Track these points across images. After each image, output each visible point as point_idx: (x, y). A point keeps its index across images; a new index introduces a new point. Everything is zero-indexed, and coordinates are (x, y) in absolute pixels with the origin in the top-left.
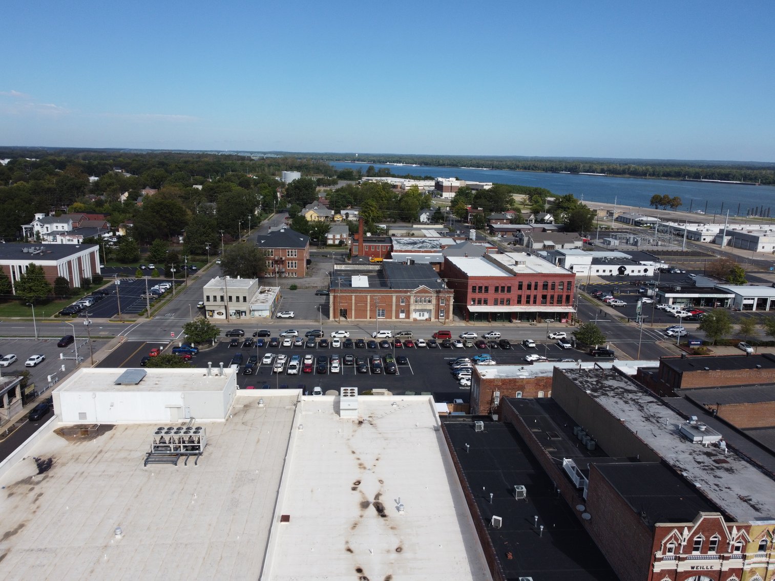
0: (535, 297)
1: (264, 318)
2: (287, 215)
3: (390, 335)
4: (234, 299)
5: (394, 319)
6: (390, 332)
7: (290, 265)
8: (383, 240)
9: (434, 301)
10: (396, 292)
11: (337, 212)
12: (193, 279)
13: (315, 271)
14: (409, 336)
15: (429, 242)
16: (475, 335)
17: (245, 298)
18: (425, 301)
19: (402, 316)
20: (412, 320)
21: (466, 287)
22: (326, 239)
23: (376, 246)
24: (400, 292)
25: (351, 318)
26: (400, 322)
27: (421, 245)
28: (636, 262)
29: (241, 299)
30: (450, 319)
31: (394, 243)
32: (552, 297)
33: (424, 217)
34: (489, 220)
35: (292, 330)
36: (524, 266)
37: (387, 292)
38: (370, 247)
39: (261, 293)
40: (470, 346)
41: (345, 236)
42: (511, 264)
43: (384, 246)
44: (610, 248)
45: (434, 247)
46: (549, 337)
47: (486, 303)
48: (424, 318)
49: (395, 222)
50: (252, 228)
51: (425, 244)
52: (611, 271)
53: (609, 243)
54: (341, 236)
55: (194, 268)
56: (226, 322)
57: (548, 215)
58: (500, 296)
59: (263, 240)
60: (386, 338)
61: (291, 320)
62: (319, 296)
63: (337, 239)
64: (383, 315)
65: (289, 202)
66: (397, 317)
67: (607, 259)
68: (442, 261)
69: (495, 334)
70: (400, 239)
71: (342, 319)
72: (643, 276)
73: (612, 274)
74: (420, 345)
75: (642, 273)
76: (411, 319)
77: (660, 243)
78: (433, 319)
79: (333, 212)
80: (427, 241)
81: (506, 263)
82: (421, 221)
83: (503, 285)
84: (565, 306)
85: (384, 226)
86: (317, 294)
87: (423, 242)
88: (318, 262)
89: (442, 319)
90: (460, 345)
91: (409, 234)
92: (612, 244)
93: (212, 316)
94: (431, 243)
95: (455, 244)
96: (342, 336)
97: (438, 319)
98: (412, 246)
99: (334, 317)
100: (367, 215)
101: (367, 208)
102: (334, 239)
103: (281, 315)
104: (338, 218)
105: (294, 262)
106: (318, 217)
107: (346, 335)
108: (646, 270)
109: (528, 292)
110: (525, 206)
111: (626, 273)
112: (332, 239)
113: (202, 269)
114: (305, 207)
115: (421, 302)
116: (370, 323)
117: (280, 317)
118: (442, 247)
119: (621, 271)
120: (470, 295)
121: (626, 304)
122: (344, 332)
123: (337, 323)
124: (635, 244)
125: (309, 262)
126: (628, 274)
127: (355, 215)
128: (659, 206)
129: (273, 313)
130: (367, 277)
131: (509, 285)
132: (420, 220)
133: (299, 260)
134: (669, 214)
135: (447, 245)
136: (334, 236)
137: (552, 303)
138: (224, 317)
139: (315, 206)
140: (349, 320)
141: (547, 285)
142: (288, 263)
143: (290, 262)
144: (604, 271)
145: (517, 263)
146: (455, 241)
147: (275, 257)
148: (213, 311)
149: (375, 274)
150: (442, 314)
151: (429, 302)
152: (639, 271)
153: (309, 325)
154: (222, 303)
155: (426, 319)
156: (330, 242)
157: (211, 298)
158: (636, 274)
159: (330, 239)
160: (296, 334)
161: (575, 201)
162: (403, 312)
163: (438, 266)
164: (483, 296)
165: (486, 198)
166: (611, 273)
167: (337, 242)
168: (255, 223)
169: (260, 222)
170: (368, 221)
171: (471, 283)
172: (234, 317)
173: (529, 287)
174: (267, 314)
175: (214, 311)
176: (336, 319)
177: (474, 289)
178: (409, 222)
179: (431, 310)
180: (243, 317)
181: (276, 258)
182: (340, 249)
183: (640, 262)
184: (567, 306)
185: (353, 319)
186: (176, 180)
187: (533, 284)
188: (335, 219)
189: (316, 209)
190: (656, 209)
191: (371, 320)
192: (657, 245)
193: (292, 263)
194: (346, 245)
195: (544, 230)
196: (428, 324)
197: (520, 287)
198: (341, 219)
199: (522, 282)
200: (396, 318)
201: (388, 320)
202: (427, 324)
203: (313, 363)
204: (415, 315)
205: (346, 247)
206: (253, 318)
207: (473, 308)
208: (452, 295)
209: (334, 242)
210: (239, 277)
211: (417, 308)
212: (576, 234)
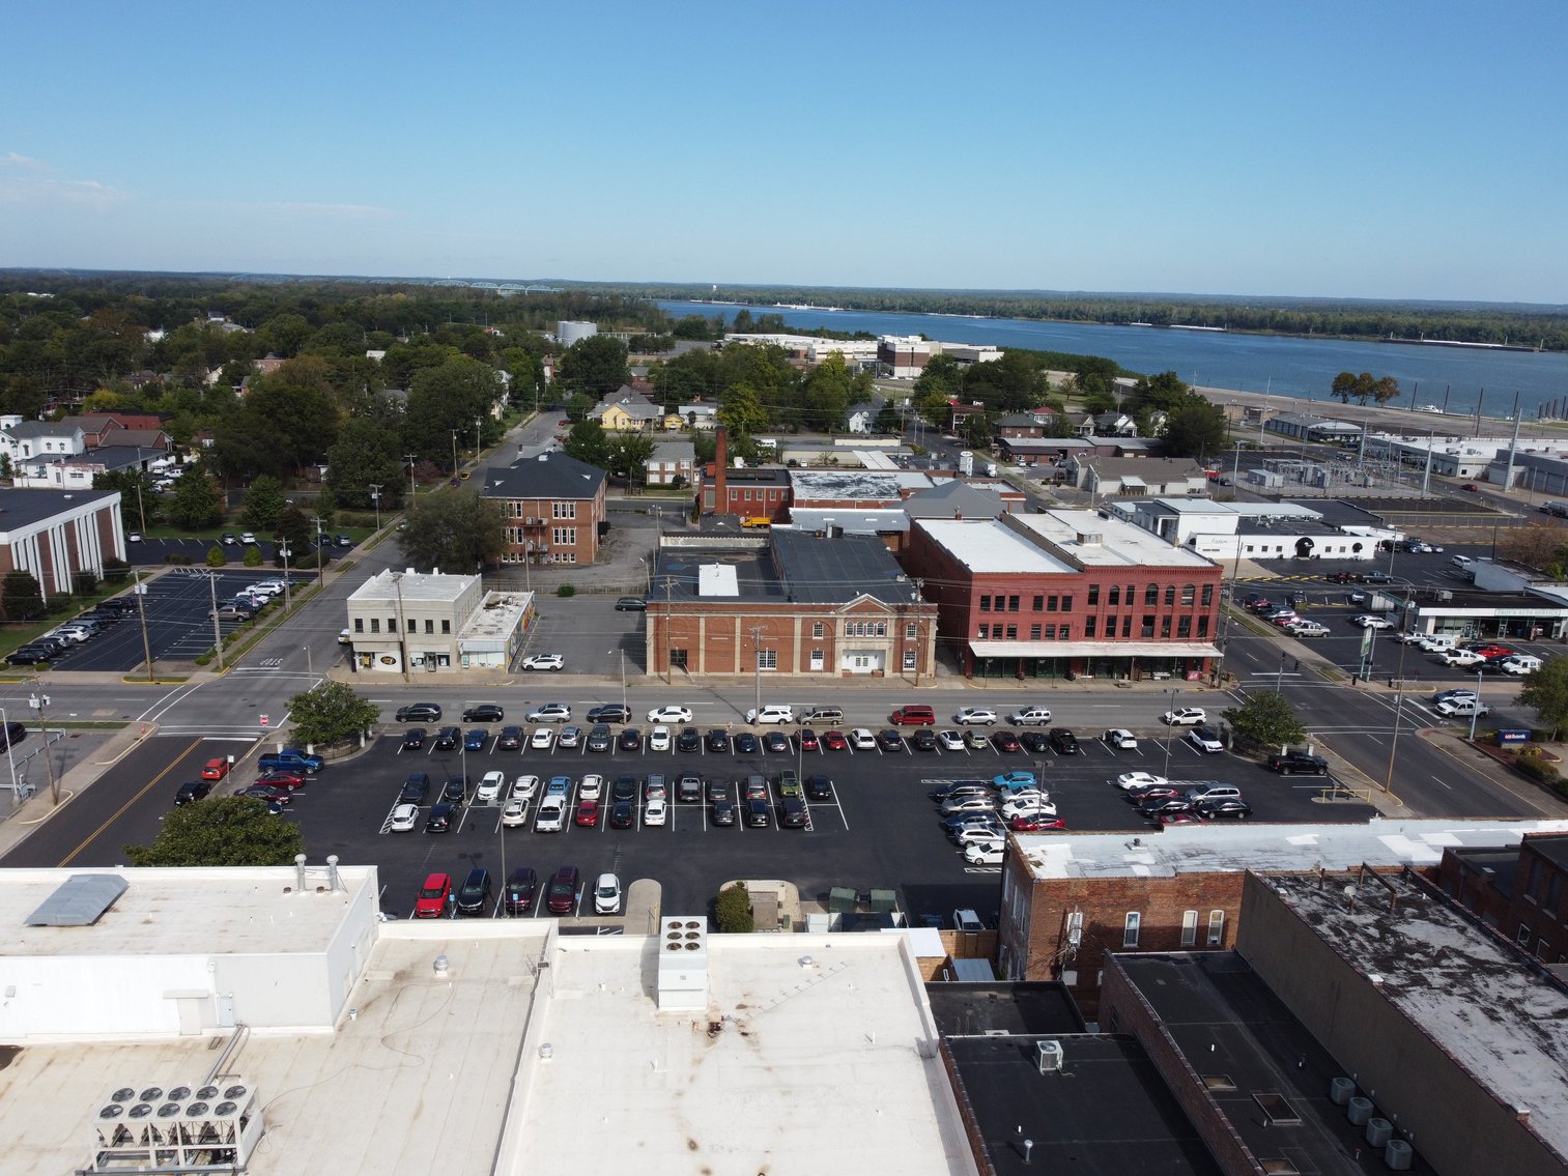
0: (1128, 621)
1: (493, 670)
2: (563, 416)
3: (789, 717)
4: (421, 626)
5: (797, 672)
6: (787, 708)
7: (561, 536)
8: (770, 476)
9: (891, 631)
10: (802, 609)
11: (672, 410)
12: (339, 570)
13: (618, 549)
14: (835, 718)
15: (874, 481)
16: (991, 717)
17: (446, 626)
18: (870, 632)
19: (817, 664)
20: (841, 676)
21: (967, 599)
22: (645, 472)
23: (754, 492)
24: (813, 609)
25: (698, 670)
26: (812, 679)
27: (854, 489)
28: (1333, 527)
29: (438, 626)
30: (928, 672)
31: (796, 482)
32: (1167, 621)
33: (857, 422)
34: (998, 429)
35: (556, 706)
36: (1099, 545)
37: (780, 609)
38: (741, 493)
39: (489, 607)
40: (980, 747)
41: (686, 465)
42: (1066, 539)
43: (773, 490)
44: (1266, 493)
45: (885, 494)
46: (1164, 720)
47: (1012, 634)
48: (867, 670)
49: (795, 432)
50: (484, 445)
51: (864, 485)
52: (1279, 549)
53: (1262, 481)
54: (678, 466)
55: (344, 542)
56: (401, 681)
57: (1124, 417)
58: (1046, 617)
59: (498, 480)
60: (779, 723)
61: (556, 676)
62: (624, 612)
63: (668, 473)
64: (772, 663)
65: (569, 388)
66: (805, 667)
67: (1268, 521)
68: (906, 527)
69: (1039, 715)
70: (809, 475)
71: (676, 672)
72: (1351, 560)
73: (1281, 556)
74: (862, 744)
75: (1349, 554)
76: (838, 674)
77: (1371, 481)
78: (888, 673)
79: (662, 410)
80: (868, 479)
81: (1055, 539)
82: (852, 429)
83: (1053, 593)
84: (1197, 641)
85: (769, 442)
86: (619, 608)
87: (860, 481)
88: (627, 527)
89: (910, 673)
90: (958, 745)
91: (826, 459)
92: (1268, 482)
93: (369, 666)
94: (876, 485)
95: (930, 486)
96: (676, 718)
97: (901, 671)
98: (835, 491)
99: (658, 668)
100: (736, 417)
101: (734, 402)
102: (662, 473)
103: (533, 664)
104: (672, 422)
105: (569, 529)
106: (630, 420)
107: (684, 716)
108: (1357, 547)
109: (1112, 610)
110: (1071, 397)
111: (1313, 552)
112: (657, 472)
113: (364, 545)
114: (602, 399)
115: (860, 632)
116: (741, 683)
117: (530, 669)
118: (902, 493)
119: (1303, 548)
120: (976, 616)
121: (1328, 630)
122: (678, 709)
123: (663, 684)
124: (1319, 482)
125: (603, 528)
126: (1318, 556)
127: (709, 418)
128: (1350, 397)
129: (513, 658)
130: (732, 569)
131: (1068, 593)
132: (848, 428)
133: (579, 525)
134: (1374, 414)
135: (913, 489)
136: (662, 467)
137: (1166, 635)
138: (397, 668)
139: (623, 396)
140: (691, 674)
141: (1155, 594)
142: (557, 532)
143: (561, 529)
144: (1265, 549)
145: (1081, 539)
146: (931, 480)
147: (525, 518)
148: (371, 655)
149: (753, 558)
150: (909, 662)
151: (881, 632)
152: (1343, 549)
153: (598, 689)
154: (394, 637)
155: (872, 673)
156: (654, 479)
157: (367, 625)
158: (1335, 554)
159: (652, 472)
160: (565, 714)
161: (1180, 388)
162: (817, 655)
163: (896, 538)
164: (1005, 618)
165: (990, 381)
166: (1279, 554)
167: (669, 479)
168: (491, 435)
169: (502, 434)
170: (736, 432)
171: (978, 590)
172: (421, 668)
173: (1114, 598)
174: (498, 660)
175: (373, 653)
176: (662, 674)
177: (985, 601)
178: (826, 431)
179: (884, 651)
180: (443, 667)
181: (529, 522)
182: (674, 495)
183: (1342, 527)
184: (1201, 641)
185: (702, 673)
186: (329, 340)
187: (1123, 592)
188: (667, 425)
189: (625, 404)
190: (1345, 402)
191: (744, 674)
192: (1365, 486)
193: (564, 532)
194: (689, 486)
195: (1118, 452)
196: (878, 686)
197: (1093, 599)
198: (679, 425)
199: (1097, 586)
200: (802, 670)
201: (784, 674)
202: (875, 685)
203: (601, 800)
204: (845, 664)
205: (689, 489)
206: (465, 671)
207: (982, 648)
208: (934, 617)
209: (662, 479)
210: (436, 570)
211: (852, 646)
212: (1191, 462)
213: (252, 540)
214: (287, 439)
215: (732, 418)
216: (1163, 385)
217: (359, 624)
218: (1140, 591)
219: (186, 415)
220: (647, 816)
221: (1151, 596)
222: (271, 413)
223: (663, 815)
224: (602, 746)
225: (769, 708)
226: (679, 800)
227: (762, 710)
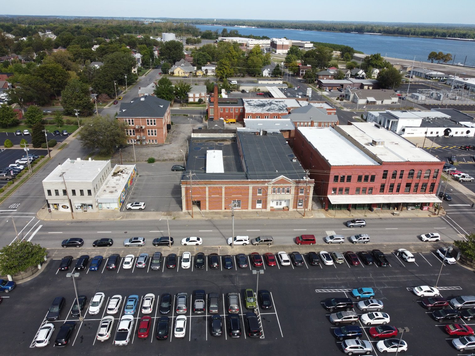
0: (399, 186)
1: (113, 211)
2: (160, 70)
3: (248, 242)
4: (78, 193)
5: (250, 209)
7: (151, 133)
8: (236, 102)
9: (293, 191)
10: (253, 183)
11: (200, 68)
12: (60, 149)
13: (175, 135)
14: (269, 242)
15: (276, 103)
16: (342, 240)
17: (89, 192)
18: (283, 191)
19: (259, 206)
20: (270, 210)
21: (328, 178)
22: (187, 97)
23: (229, 109)
24: (258, 182)
25: (205, 209)
26: (257, 212)
27: (268, 107)
28: (456, 122)
29: (86, 193)
30: (309, 208)
31: (246, 104)
32: (417, 186)
33: (266, 73)
34: (318, 76)
35: (137, 238)
36: (383, 146)
37: (243, 183)
38: (224, 109)
39: (115, 174)
40: (340, 263)
41: (203, 94)
42: (367, 142)
43: (237, 108)
45: (281, 110)
46: (421, 239)
47: (347, 191)
48: (281, 207)
49: (243, 76)
51: (272, 105)
52: (437, 133)
53: (417, 98)
54: (200, 95)
55: (65, 133)
56: (70, 218)
57: (361, 70)
58: (363, 184)
59: (124, 109)
60: (243, 245)
61: (141, 213)
62: (175, 172)
63: (196, 98)
64: (239, 206)
65: (163, 59)
66: (254, 207)
67: (430, 119)
68: (292, 128)
69: (364, 239)
70: (251, 101)
71: (196, 209)
72: (465, 137)
73: (438, 136)
74: (284, 264)
75: (465, 134)
76: (268, 209)
77: (458, 98)
78: (291, 209)
79: (195, 68)
80: (274, 102)
81: (362, 142)
82: (264, 76)
83: (367, 174)
84: (428, 194)
85: (234, 82)
86: (173, 170)
87: (271, 104)
88: (179, 123)
89: (300, 209)
90: (330, 263)
91: (256, 89)
92: (420, 99)
93: (57, 209)
94: (277, 105)
95: (298, 106)
96: (194, 243)
97: (296, 208)
98: (262, 109)
99: (188, 208)
100: (222, 72)
101: (222, 66)
102: (194, 97)
103: (131, 207)
104: (199, 73)
105: (154, 130)
106: (184, 73)
107: (198, 242)
108: (468, 132)
109: (393, 180)
110: (339, 61)
111: (450, 134)
112: (192, 97)
113: (73, 134)
114: (174, 64)
115: (279, 192)
116: (225, 216)
117: (130, 209)
118: (290, 112)
119: (446, 132)
120: (332, 184)
121: (473, 179)
122: (195, 239)
123: (189, 217)
124: (438, 98)
125: (169, 127)
126: (452, 136)
127: (213, 71)
128: (434, 60)
129: (123, 203)
130: (220, 152)
131: (374, 174)
132: (263, 75)
133: (158, 128)
134: (444, 67)
135: (292, 108)
136: (194, 95)
137: (416, 191)
138: (69, 210)
139: (182, 63)
140: (203, 211)
141: (413, 174)
142: (149, 131)
143: (150, 130)
144: (432, 133)
145: (374, 143)
146: (298, 102)
147: (135, 126)
148: (57, 205)
149: (229, 143)
150: (300, 204)
151: (288, 191)
152: (462, 133)
153: (160, 222)
154: (66, 197)
155: (283, 208)
156: (191, 100)
157: (53, 193)
158: (459, 135)
159: (190, 97)
160: (142, 243)
161: (381, 59)
162: (259, 202)
163: (288, 133)
164: (345, 185)
165: (313, 57)
166: (437, 135)
167: (197, 100)
170: (222, 77)
172: (80, 210)
173: (394, 176)
174: (115, 206)
175: (58, 204)
176: (190, 211)
177: (336, 178)
178: (255, 76)
179: (289, 200)
180: (90, 209)
181: (137, 127)
182: (199, 107)
183: (460, 122)
184: (430, 193)
185: (207, 210)
187: (399, 173)
188: (197, 74)
189: (183, 66)
190: (432, 62)
191: (227, 210)
192: (455, 100)
193: (152, 131)
194: (205, 102)
195: (362, 86)
196: (287, 217)
197: (385, 176)
198: (202, 74)
199: (387, 171)
200: (252, 208)
201: (244, 210)
202: (284, 216)
203: (152, 314)
204: (272, 204)
205: (205, 104)
206: (100, 211)
207: (335, 199)
208: (312, 185)
209: (194, 100)
210: (90, 159)
211: (275, 198)
212: (392, 91)
213: (28, 133)
214: (49, 86)
215: (221, 72)
216: (375, 58)
217: (49, 192)
218: (406, 173)
219: (16, 74)
220: (176, 332)
221: (411, 174)
222: (42, 76)
223: (184, 330)
224: (158, 268)
225: (238, 238)
226: (193, 313)
227: (235, 239)
